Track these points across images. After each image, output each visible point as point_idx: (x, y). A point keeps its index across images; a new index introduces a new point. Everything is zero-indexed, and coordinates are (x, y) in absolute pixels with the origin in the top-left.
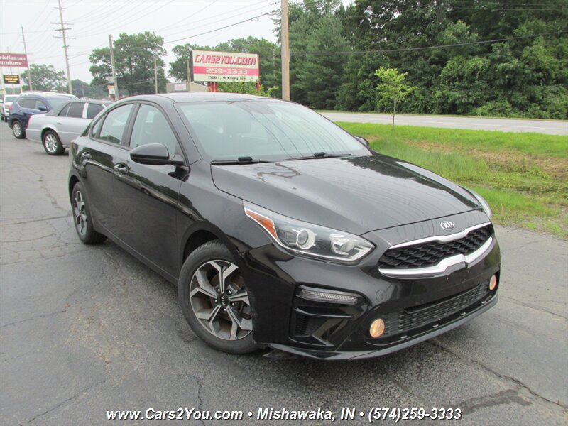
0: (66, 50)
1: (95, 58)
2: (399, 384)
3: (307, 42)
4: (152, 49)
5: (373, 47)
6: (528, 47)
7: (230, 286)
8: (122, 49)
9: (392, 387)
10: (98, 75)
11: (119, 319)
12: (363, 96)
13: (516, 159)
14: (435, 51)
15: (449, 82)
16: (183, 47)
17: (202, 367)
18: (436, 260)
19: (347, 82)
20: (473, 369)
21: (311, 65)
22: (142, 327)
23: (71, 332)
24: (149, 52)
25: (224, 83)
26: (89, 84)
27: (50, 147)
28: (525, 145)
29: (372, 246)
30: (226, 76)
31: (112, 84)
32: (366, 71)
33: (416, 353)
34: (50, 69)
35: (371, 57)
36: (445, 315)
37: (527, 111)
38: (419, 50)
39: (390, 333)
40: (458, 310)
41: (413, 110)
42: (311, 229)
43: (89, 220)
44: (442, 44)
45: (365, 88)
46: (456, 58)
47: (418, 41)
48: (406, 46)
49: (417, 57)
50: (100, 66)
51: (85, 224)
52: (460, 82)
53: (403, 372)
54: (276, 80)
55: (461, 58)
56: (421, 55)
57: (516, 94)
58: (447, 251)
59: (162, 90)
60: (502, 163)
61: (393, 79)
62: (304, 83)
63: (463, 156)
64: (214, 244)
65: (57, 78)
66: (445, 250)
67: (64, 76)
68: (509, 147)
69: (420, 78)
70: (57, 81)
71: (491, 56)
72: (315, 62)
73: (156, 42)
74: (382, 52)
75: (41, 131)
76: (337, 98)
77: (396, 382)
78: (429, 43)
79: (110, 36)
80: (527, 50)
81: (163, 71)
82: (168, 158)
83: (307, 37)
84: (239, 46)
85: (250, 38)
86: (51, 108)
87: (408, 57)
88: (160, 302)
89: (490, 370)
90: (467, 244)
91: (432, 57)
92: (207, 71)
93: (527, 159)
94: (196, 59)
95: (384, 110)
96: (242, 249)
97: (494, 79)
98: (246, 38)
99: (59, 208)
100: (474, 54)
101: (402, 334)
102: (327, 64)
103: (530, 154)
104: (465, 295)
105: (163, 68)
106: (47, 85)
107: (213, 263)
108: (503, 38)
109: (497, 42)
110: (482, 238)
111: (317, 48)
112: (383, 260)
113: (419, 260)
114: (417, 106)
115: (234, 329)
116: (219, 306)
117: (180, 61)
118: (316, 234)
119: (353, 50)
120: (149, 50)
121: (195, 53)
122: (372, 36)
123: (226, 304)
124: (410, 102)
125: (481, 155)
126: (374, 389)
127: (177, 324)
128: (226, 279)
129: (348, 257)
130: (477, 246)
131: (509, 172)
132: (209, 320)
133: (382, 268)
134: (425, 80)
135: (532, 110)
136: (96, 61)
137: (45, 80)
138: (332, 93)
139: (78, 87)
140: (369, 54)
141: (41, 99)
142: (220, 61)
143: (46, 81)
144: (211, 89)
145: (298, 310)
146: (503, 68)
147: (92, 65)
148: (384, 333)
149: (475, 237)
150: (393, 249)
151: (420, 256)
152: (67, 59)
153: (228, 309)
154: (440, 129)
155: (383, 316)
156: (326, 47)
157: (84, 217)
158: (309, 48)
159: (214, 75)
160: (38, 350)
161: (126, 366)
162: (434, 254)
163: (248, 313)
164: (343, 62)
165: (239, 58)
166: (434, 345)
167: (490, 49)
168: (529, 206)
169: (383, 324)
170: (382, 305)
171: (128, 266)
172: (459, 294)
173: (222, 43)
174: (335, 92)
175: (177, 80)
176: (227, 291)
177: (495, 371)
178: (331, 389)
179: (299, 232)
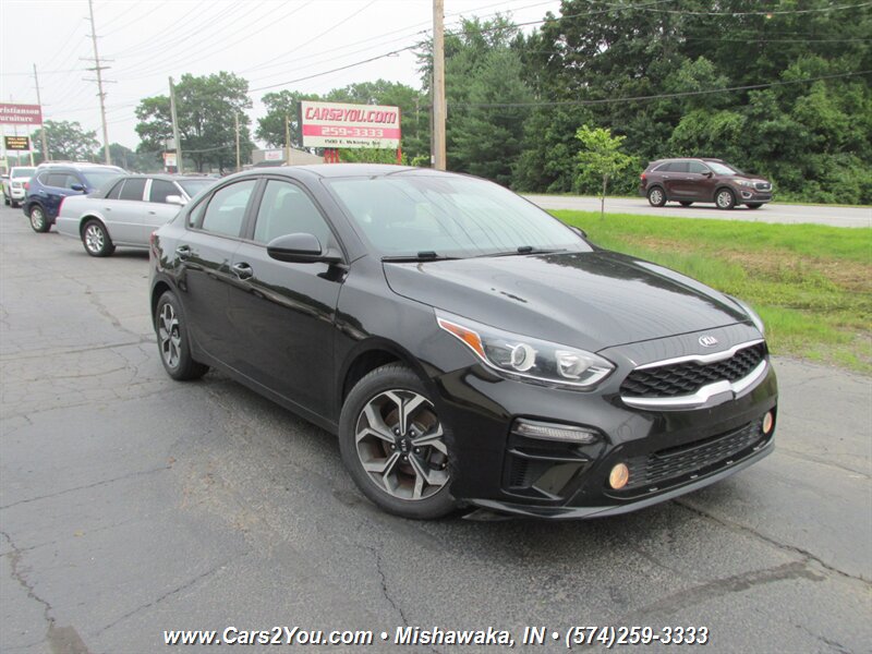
0: (102, 100)
1: (144, 112)
2: (647, 555)
3: (469, 88)
4: (231, 98)
5: (569, 96)
6: (802, 97)
7: (413, 426)
8: (185, 98)
9: (637, 559)
10: (148, 137)
11: (249, 478)
12: (553, 171)
13: (787, 262)
14: (663, 102)
15: (684, 149)
16: (277, 96)
17: (376, 535)
18: (695, 387)
19: (530, 148)
20: (744, 537)
21: (475, 122)
22: (282, 487)
23: (185, 493)
24: (227, 103)
25: (349, 149)
26: (134, 150)
27: (92, 245)
28: (800, 242)
29: (612, 366)
30: (352, 139)
31: (173, 151)
32: (558, 132)
33: (664, 517)
34: (75, 128)
35: (566, 111)
36: (706, 463)
37: (801, 191)
38: (637, 102)
39: (635, 485)
40: (722, 457)
41: (628, 191)
42: (529, 344)
43: (185, 346)
44: (673, 92)
45: (556, 158)
46: (694, 113)
47: (635, 87)
48: (618, 94)
49: (635, 110)
50: (152, 124)
51: (178, 350)
52: (700, 148)
53: (650, 541)
54: (420, 145)
55: (701, 113)
56: (641, 109)
57: (787, 166)
58: (709, 375)
59: (246, 159)
60: (767, 269)
61: (602, 144)
62: (463, 150)
63: (709, 258)
64: (392, 369)
65: (84, 142)
66: (705, 373)
67: (95, 138)
68: (776, 246)
69: (639, 143)
70: (84, 146)
71: (747, 109)
72: (481, 118)
73: (237, 88)
74: (582, 104)
75: (79, 220)
76: (514, 173)
77: (640, 552)
78: (652, 91)
79: (170, 79)
80: (803, 101)
81: (248, 131)
82: (320, 253)
83: (470, 80)
84: (363, 93)
85: (380, 82)
86: (90, 187)
87: (622, 110)
88: (301, 456)
89: (767, 539)
90: (734, 368)
91: (660, 111)
92: (323, 132)
93: (803, 263)
94: (308, 113)
95: (586, 190)
96: (431, 373)
97: (753, 144)
98: (374, 83)
99: (126, 331)
100: (721, 107)
101: (651, 486)
102: (500, 121)
103: (808, 256)
104: (732, 437)
105: (248, 127)
106: (69, 153)
107: (390, 394)
108: (765, 83)
109: (757, 89)
110: (752, 360)
111: (485, 98)
112: (626, 386)
113: (672, 387)
114: (636, 185)
115: (419, 484)
116: (398, 454)
117: (272, 116)
118: (536, 352)
119: (537, 101)
120: (226, 99)
121: (305, 105)
122: (566, 80)
123: (408, 450)
124: (625, 178)
125: (735, 257)
126: (612, 561)
127: (330, 483)
128: (408, 416)
129: (580, 381)
130: (746, 371)
131: (777, 281)
132: (382, 474)
133: (626, 395)
134: (646, 146)
135: (809, 191)
136: (145, 117)
137: (66, 144)
138: (506, 165)
139: (118, 155)
140: (562, 107)
141: (73, 173)
142: (343, 118)
143: (67, 147)
144: (329, 160)
145: (515, 451)
146: (769, 128)
147: (139, 122)
148: (627, 484)
149: (744, 359)
150: (639, 371)
151: (674, 381)
152: (103, 113)
153: (411, 456)
154: (673, 219)
155: (627, 460)
156: (498, 96)
157: (176, 341)
158: (471, 96)
159: (334, 138)
160: (146, 515)
161: (272, 535)
162: (692, 378)
163: (437, 462)
164: (523, 118)
165: (371, 113)
166: (689, 509)
167: (745, 100)
168: (810, 329)
169: (626, 470)
170: (627, 445)
171: (246, 409)
172: (724, 434)
173: (338, 89)
174: (510, 165)
175: (269, 144)
176: (409, 432)
177: (775, 540)
178: (555, 561)
179: (515, 349)
